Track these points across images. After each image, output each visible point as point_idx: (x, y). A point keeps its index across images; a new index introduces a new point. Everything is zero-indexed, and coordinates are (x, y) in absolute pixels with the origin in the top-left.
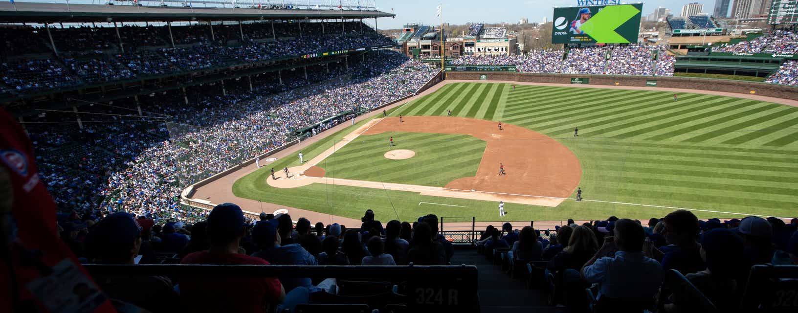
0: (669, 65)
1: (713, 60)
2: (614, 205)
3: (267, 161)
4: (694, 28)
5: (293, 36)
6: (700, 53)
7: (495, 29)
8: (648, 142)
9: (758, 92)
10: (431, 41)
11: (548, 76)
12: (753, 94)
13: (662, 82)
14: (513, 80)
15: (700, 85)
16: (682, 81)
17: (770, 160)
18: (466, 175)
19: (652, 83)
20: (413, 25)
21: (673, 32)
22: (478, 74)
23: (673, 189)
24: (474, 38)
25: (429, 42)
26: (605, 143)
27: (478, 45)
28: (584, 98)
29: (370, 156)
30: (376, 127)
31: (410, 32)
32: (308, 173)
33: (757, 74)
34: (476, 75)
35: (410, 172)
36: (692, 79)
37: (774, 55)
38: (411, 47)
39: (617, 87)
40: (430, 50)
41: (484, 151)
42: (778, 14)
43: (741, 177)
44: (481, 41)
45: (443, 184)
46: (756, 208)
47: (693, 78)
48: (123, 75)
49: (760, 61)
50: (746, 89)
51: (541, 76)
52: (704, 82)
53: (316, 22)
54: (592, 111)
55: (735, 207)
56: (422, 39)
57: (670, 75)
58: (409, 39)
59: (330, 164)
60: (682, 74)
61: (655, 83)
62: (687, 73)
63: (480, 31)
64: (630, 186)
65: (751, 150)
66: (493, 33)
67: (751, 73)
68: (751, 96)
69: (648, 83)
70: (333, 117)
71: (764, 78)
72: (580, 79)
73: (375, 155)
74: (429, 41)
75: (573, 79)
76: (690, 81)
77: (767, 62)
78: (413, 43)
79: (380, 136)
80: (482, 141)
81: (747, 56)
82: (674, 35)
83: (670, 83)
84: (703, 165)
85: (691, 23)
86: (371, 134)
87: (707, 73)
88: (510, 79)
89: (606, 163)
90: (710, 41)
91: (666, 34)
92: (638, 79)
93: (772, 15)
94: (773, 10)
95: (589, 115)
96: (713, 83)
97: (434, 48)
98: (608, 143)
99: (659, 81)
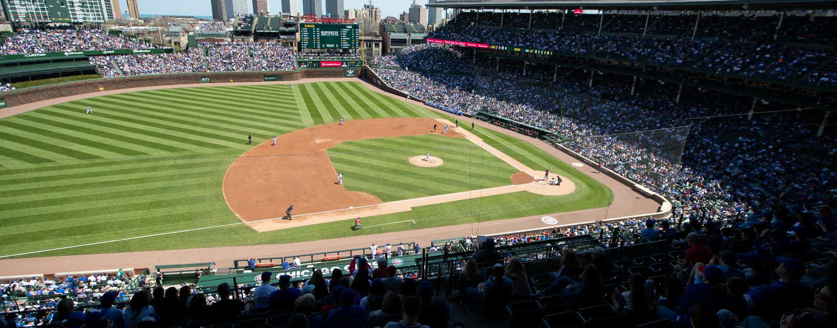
9: (105, 88)
12: (103, 90)
13: (10, 99)
15: (50, 92)
16: (28, 93)
32: (529, 179)
33: (82, 72)
36: (39, 89)
42: (18, 11)
47: (41, 87)
49: (70, 60)
50: (94, 87)
52: (52, 89)
61: (3, 103)
71: (96, 75)
76: (38, 91)
81: (40, 57)
83: (20, 98)
96: (63, 87)
99: (6, 100)
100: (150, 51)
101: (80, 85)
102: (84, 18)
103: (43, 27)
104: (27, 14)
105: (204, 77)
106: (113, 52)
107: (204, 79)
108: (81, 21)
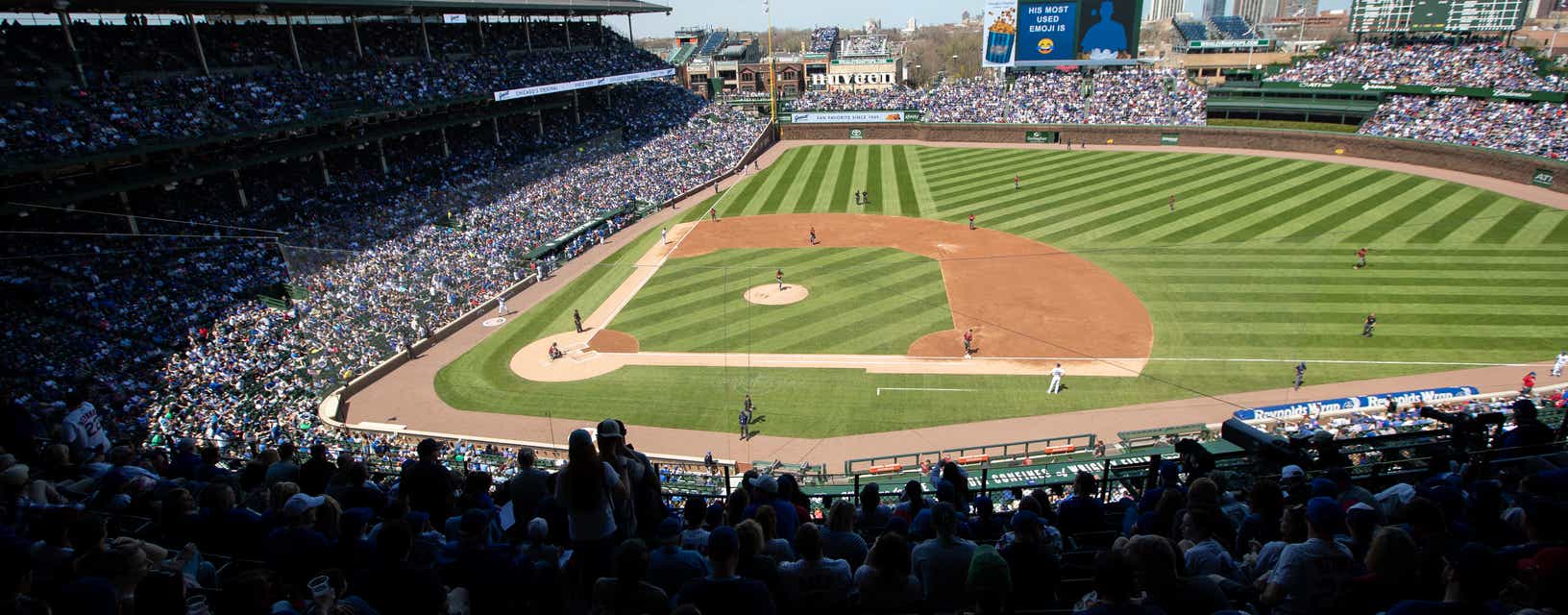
0: (1196, 106)
1: (1269, 95)
2: (1238, 366)
3: (484, 324)
4: (1222, 38)
5: (466, 52)
6: (1245, 82)
7: (865, 38)
8: (1225, 245)
9: (1348, 151)
10: (737, 62)
11: (983, 130)
12: (1341, 155)
13: (1187, 136)
14: (915, 137)
15: (1252, 139)
16: (1219, 133)
17: (1433, 267)
18: (936, 327)
19: (1167, 139)
20: (694, 30)
21: (1189, 45)
22: (844, 127)
23: (1318, 328)
24: (825, 55)
25: (733, 66)
26: (1153, 252)
27: (835, 70)
28: (1065, 168)
29: (714, 302)
30: (690, 241)
31: (690, 46)
32: (600, 345)
33: (1343, 119)
34: (842, 130)
35: (820, 328)
36: (1239, 131)
37: (1366, 87)
38: (697, 76)
39: (1110, 148)
40: (736, 82)
41: (941, 278)
42: (1366, 15)
43: (1409, 299)
44: (840, 61)
45: (900, 348)
46: (1462, 351)
47: (1240, 129)
48: (104, 140)
49: (1346, 97)
50: (1328, 145)
51: (969, 129)
52: (1258, 135)
53: (507, 21)
54: (1095, 194)
55: (1430, 352)
56: (717, 58)
57: (1199, 121)
58: (691, 59)
59: (640, 323)
60: (1223, 120)
61: (1176, 139)
62: (1227, 120)
63: (832, 42)
64: (1243, 328)
65: (1394, 252)
66: (862, 47)
67: (1333, 119)
68: (1339, 159)
69: (1164, 139)
70: (589, 224)
71: (1356, 127)
72: (1044, 134)
73: (726, 298)
74: (733, 62)
75: (1030, 133)
76: (1235, 133)
77: (1356, 98)
78: (699, 66)
79: (710, 260)
80: (924, 260)
81: (1321, 88)
82: (1191, 51)
83: (1202, 138)
84: (1338, 281)
85: (1215, 29)
86: (691, 256)
87: (1261, 119)
88: (908, 137)
89: (1176, 288)
90: (1259, 61)
91: (1174, 49)
92: (1148, 131)
93: (1355, 15)
94: (1357, 8)
95: (1093, 201)
97: (745, 77)
98: (1161, 251)
99: (1182, 136)
100: (1529, 95)
101: (1308, 138)
102: (1474, 23)
103: (1399, 41)
104: (1377, 19)
105: (1542, 170)
106: (1453, 90)
107: (1540, 176)
108: (1463, 28)
